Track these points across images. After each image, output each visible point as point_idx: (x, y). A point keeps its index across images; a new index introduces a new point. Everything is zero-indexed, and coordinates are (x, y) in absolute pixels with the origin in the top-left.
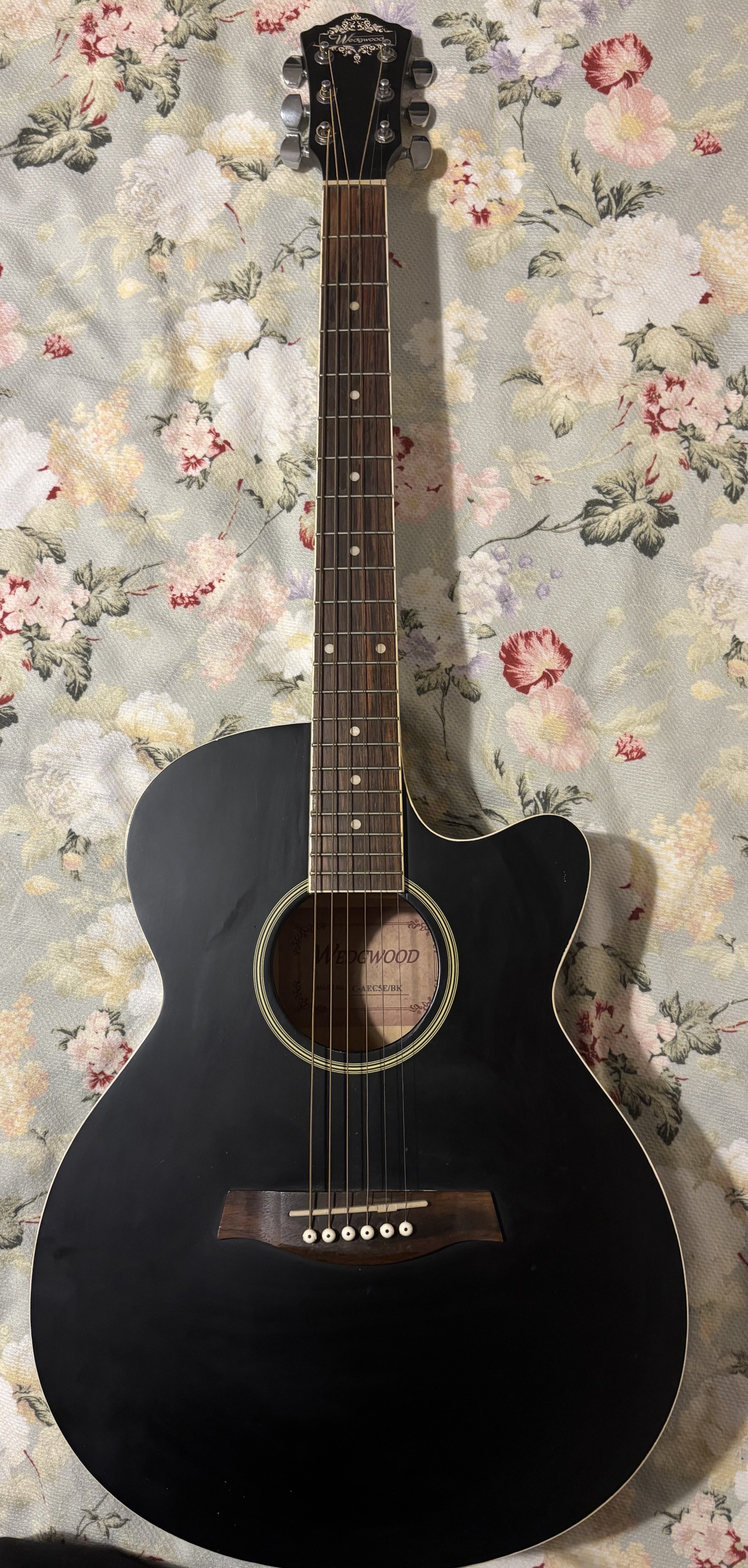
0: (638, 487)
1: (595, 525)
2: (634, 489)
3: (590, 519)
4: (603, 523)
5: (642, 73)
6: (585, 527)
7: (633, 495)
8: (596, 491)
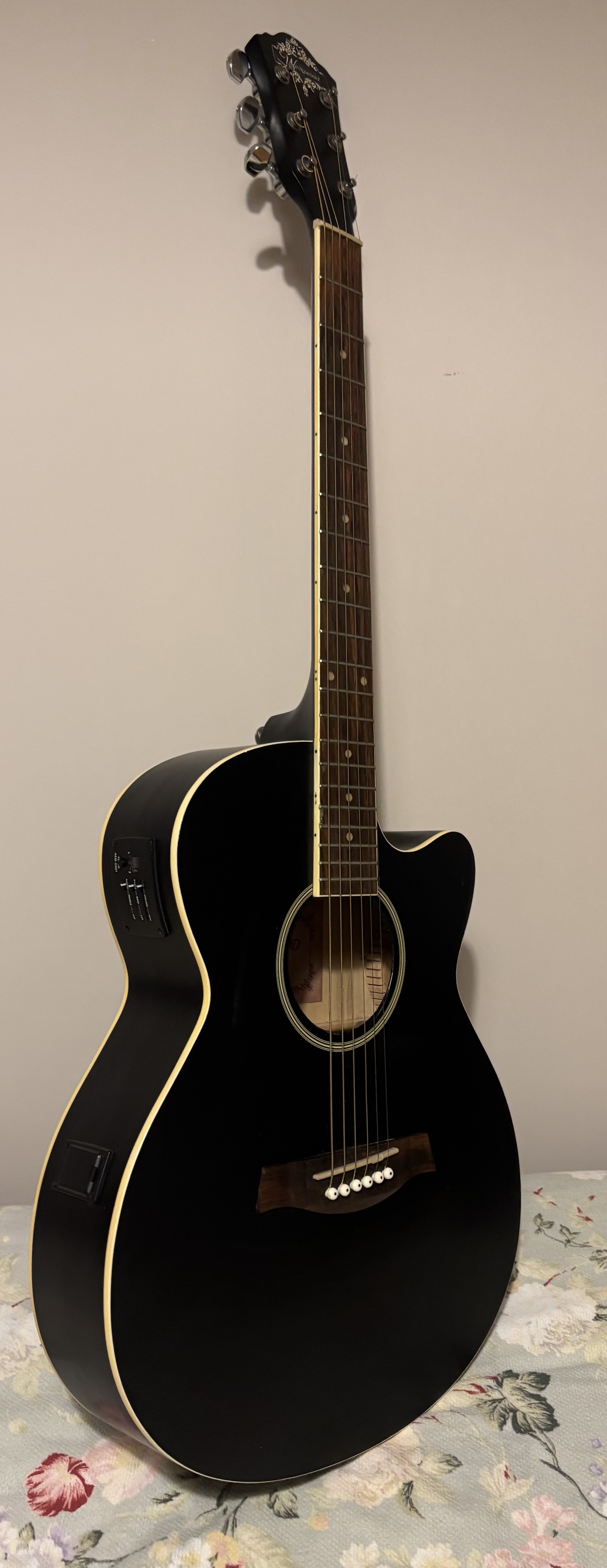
0: (490, 1398)
1: (537, 1422)
2: (494, 1401)
3: (533, 1427)
4: (532, 1415)
5: (70, 1458)
6: (542, 1430)
7: (500, 1401)
8: (504, 1427)
